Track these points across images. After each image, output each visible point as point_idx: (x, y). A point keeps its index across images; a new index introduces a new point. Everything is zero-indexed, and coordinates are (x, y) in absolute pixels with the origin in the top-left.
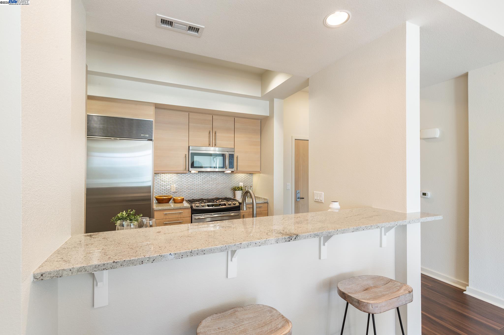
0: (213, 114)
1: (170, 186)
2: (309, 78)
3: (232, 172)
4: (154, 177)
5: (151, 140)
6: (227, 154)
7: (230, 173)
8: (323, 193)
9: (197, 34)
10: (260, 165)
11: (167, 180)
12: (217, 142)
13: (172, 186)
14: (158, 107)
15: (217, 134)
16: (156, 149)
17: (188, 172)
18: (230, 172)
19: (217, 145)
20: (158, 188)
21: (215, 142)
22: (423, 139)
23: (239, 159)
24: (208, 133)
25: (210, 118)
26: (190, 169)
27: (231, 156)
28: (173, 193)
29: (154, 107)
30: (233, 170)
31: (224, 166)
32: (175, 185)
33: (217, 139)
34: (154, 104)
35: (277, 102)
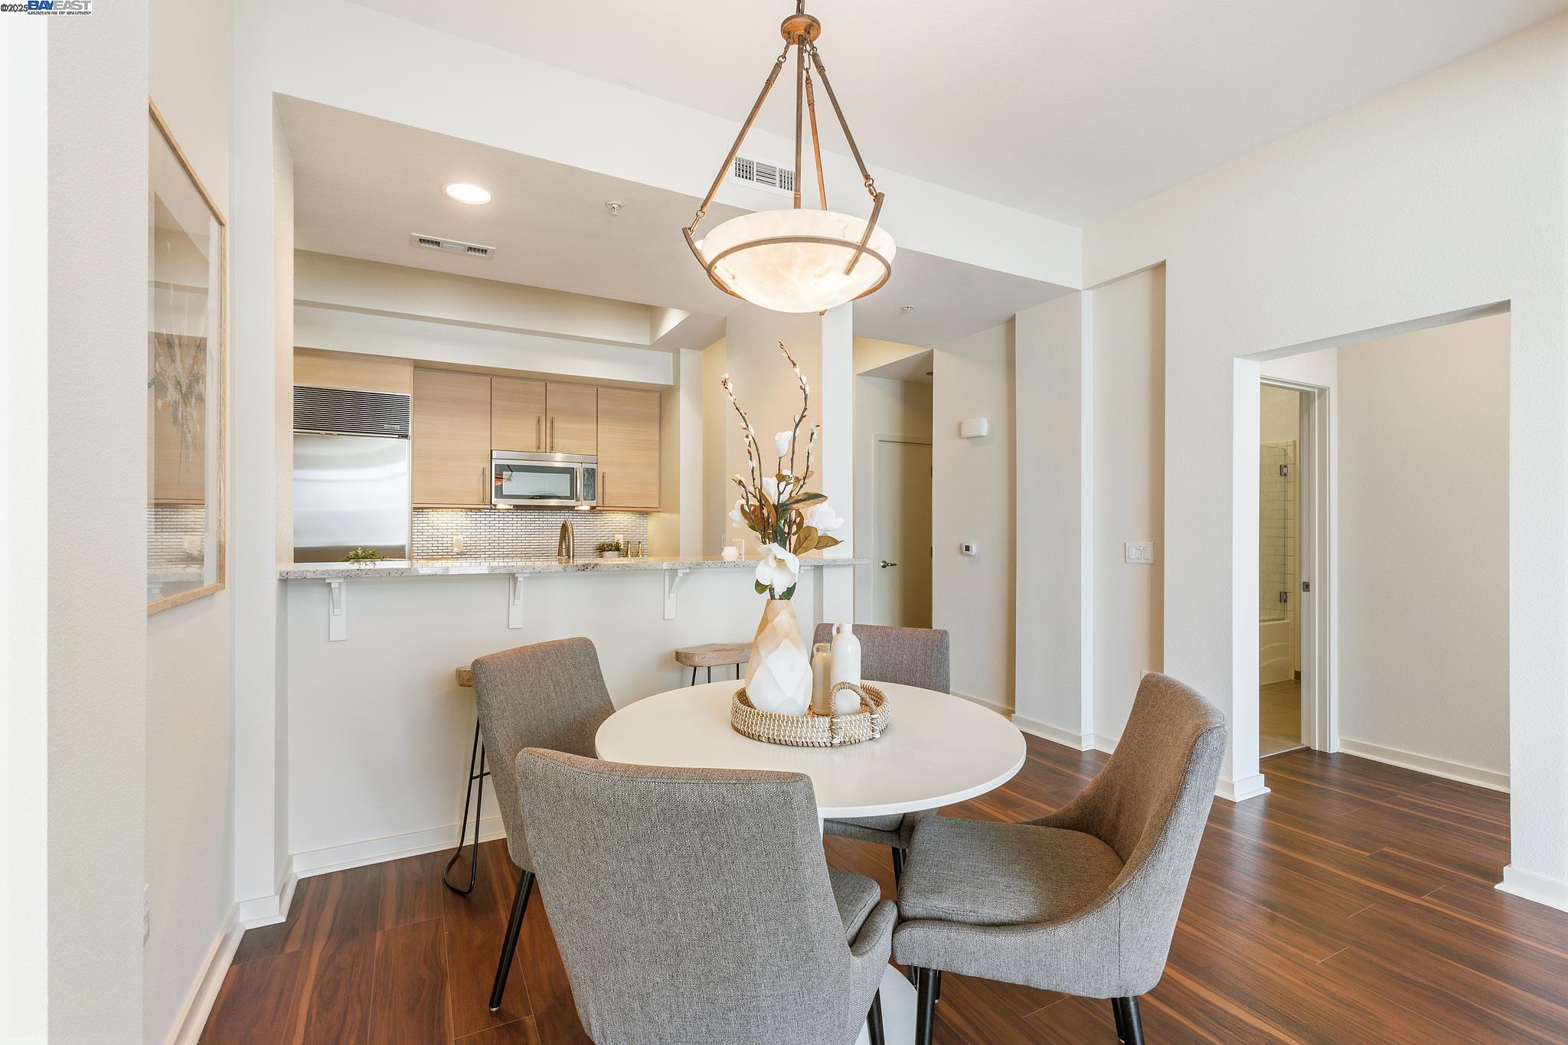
0: (547, 380)
1: (450, 539)
2: (726, 318)
3: (593, 508)
4: (412, 517)
5: (406, 437)
6: (579, 468)
7: (585, 512)
8: (743, 541)
9: (484, 255)
10: (658, 493)
11: (443, 525)
12: (556, 441)
13: (454, 539)
14: (420, 367)
15: (556, 424)
16: (415, 455)
17: (489, 507)
18: (588, 508)
19: (555, 448)
20: (423, 542)
21: (552, 442)
22: (967, 438)
23: (606, 479)
24: (534, 423)
25: (539, 388)
26: (494, 500)
27: (591, 474)
28: (458, 555)
29: (412, 368)
30: (594, 503)
31: (573, 495)
32: (461, 537)
33: (555, 435)
34: (412, 362)
35: (687, 356)
